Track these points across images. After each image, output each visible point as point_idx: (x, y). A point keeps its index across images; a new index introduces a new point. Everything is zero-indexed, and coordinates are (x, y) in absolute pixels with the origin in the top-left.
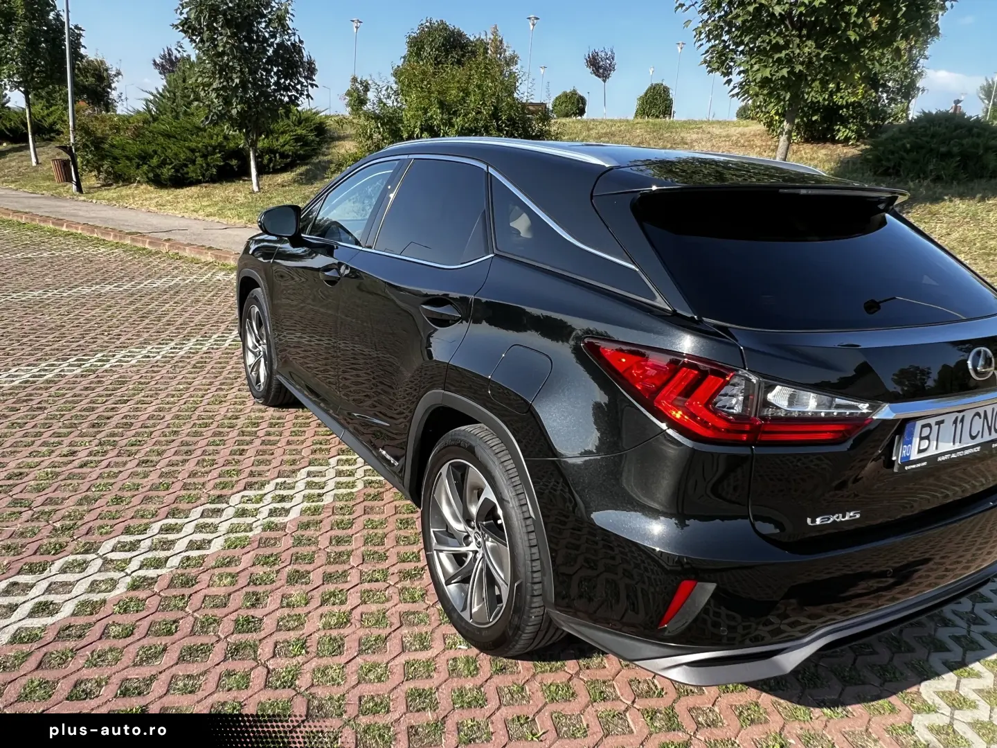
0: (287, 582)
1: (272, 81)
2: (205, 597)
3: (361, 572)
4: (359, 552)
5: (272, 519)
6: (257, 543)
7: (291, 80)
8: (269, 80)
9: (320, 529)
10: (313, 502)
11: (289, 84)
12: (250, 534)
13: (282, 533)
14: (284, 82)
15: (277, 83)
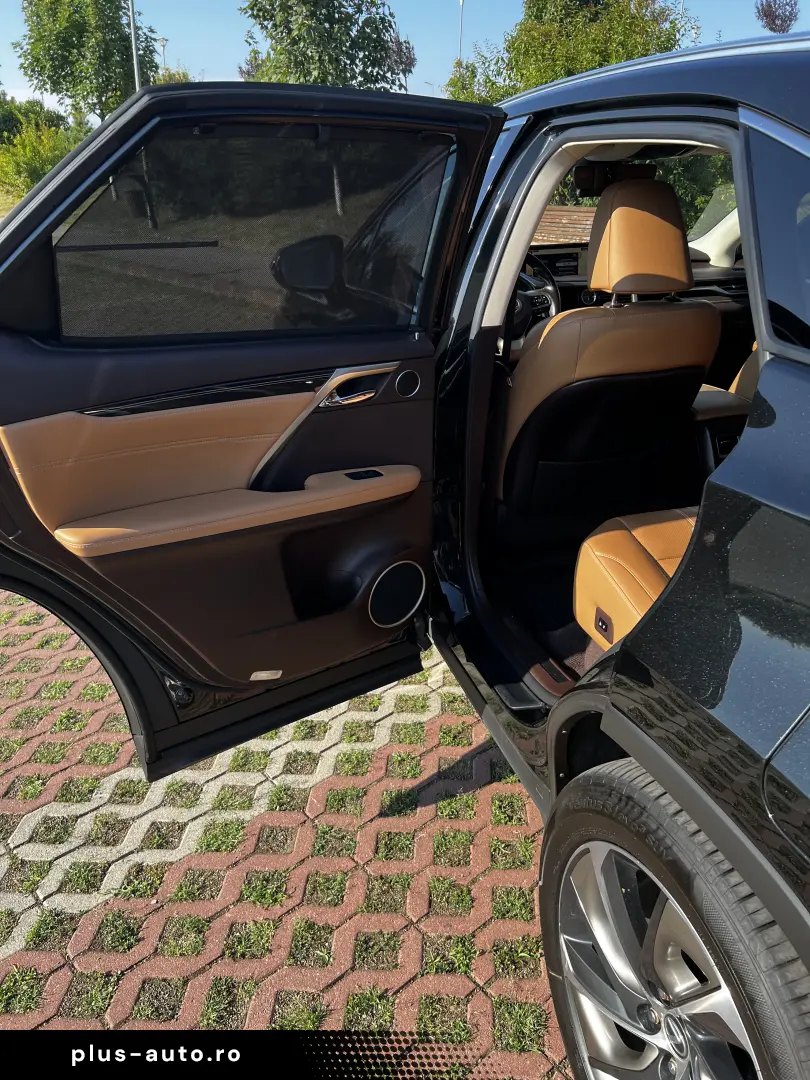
0: (292, 955)
1: (357, 71)
2: (144, 982)
3: (424, 940)
4: (421, 884)
5: (290, 779)
6: (254, 839)
7: (380, 68)
8: (352, 69)
9: (362, 810)
10: (358, 740)
11: (378, 73)
12: (246, 815)
13: (298, 817)
14: (372, 71)
15: (363, 73)
